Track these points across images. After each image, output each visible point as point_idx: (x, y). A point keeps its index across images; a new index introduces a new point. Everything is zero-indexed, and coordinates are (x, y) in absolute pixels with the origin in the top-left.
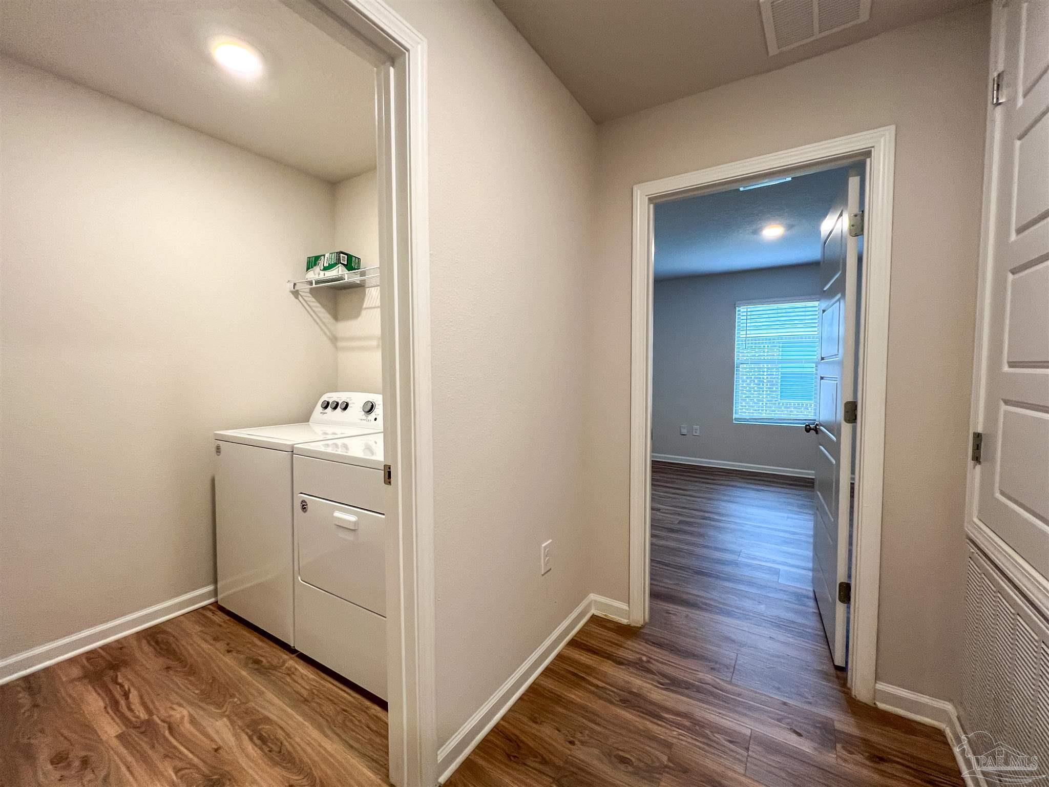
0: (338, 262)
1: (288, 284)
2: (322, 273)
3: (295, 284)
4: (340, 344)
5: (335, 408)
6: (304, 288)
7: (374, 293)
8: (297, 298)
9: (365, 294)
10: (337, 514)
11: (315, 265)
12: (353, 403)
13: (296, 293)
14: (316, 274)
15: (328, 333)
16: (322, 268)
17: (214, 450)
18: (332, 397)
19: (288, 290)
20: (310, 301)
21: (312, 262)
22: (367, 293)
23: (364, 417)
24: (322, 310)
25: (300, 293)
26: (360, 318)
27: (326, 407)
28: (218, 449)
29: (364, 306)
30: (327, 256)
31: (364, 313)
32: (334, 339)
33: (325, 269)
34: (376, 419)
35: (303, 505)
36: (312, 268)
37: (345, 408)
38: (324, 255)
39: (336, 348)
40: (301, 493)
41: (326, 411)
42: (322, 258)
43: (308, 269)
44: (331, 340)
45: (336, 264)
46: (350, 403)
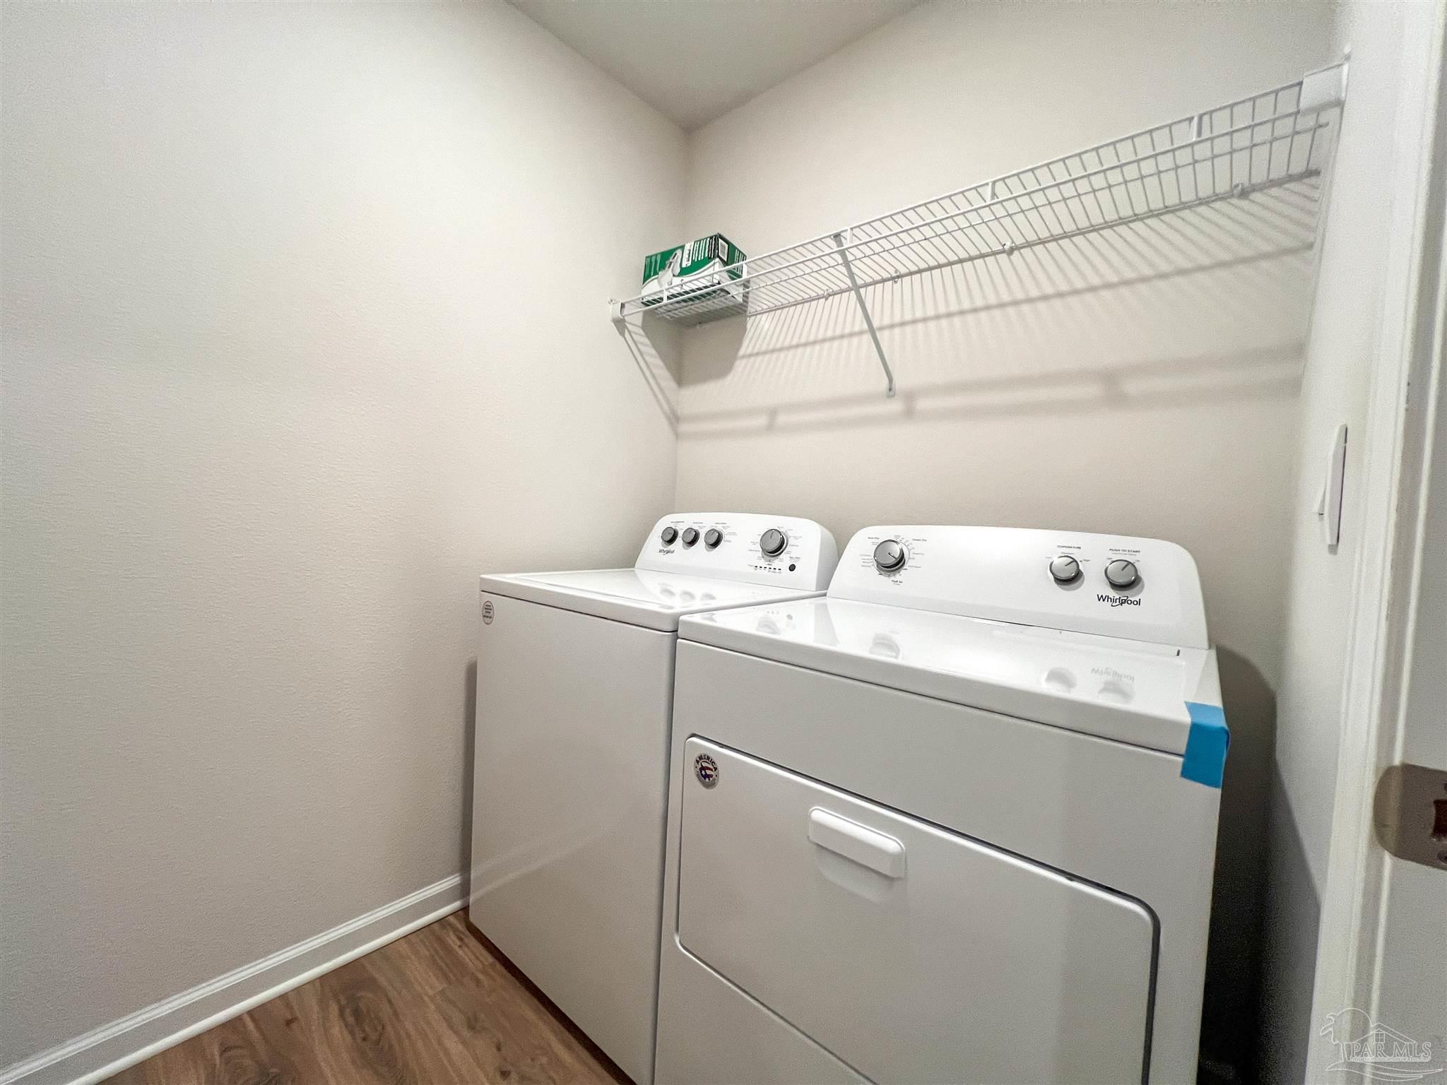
0: (713, 255)
1: (611, 307)
2: (677, 281)
3: (623, 306)
4: (684, 428)
5: (692, 542)
6: (635, 317)
7: (766, 326)
8: (622, 334)
9: (744, 329)
10: (820, 815)
11: (663, 267)
12: (734, 534)
13: (620, 324)
14: (666, 284)
15: (666, 407)
16: (678, 270)
17: (479, 612)
18: (683, 521)
19: (609, 318)
20: (642, 343)
21: (655, 266)
22: (749, 326)
23: (763, 563)
24: (659, 362)
25: (627, 325)
26: (730, 377)
27: (671, 541)
28: (488, 611)
29: (742, 352)
30: (688, 247)
31: (740, 365)
32: (674, 419)
33: (684, 272)
34: (792, 568)
35: (703, 768)
36: (656, 273)
37: (715, 544)
38: (682, 247)
39: (677, 435)
40: (693, 735)
41: (671, 547)
42: (679, 252)
43: (646, 278)
44: (669, 419)
45: (710, 259)
46: (724, 532)
